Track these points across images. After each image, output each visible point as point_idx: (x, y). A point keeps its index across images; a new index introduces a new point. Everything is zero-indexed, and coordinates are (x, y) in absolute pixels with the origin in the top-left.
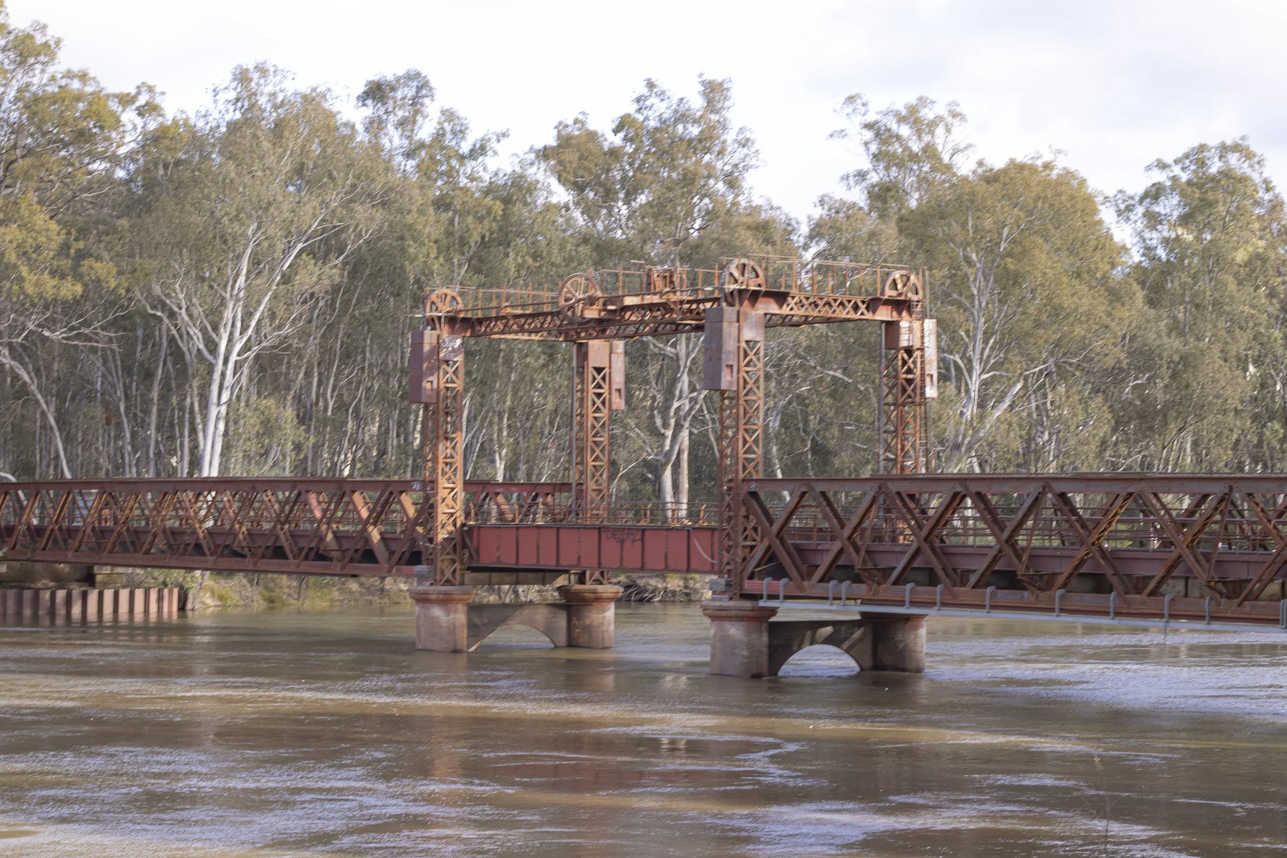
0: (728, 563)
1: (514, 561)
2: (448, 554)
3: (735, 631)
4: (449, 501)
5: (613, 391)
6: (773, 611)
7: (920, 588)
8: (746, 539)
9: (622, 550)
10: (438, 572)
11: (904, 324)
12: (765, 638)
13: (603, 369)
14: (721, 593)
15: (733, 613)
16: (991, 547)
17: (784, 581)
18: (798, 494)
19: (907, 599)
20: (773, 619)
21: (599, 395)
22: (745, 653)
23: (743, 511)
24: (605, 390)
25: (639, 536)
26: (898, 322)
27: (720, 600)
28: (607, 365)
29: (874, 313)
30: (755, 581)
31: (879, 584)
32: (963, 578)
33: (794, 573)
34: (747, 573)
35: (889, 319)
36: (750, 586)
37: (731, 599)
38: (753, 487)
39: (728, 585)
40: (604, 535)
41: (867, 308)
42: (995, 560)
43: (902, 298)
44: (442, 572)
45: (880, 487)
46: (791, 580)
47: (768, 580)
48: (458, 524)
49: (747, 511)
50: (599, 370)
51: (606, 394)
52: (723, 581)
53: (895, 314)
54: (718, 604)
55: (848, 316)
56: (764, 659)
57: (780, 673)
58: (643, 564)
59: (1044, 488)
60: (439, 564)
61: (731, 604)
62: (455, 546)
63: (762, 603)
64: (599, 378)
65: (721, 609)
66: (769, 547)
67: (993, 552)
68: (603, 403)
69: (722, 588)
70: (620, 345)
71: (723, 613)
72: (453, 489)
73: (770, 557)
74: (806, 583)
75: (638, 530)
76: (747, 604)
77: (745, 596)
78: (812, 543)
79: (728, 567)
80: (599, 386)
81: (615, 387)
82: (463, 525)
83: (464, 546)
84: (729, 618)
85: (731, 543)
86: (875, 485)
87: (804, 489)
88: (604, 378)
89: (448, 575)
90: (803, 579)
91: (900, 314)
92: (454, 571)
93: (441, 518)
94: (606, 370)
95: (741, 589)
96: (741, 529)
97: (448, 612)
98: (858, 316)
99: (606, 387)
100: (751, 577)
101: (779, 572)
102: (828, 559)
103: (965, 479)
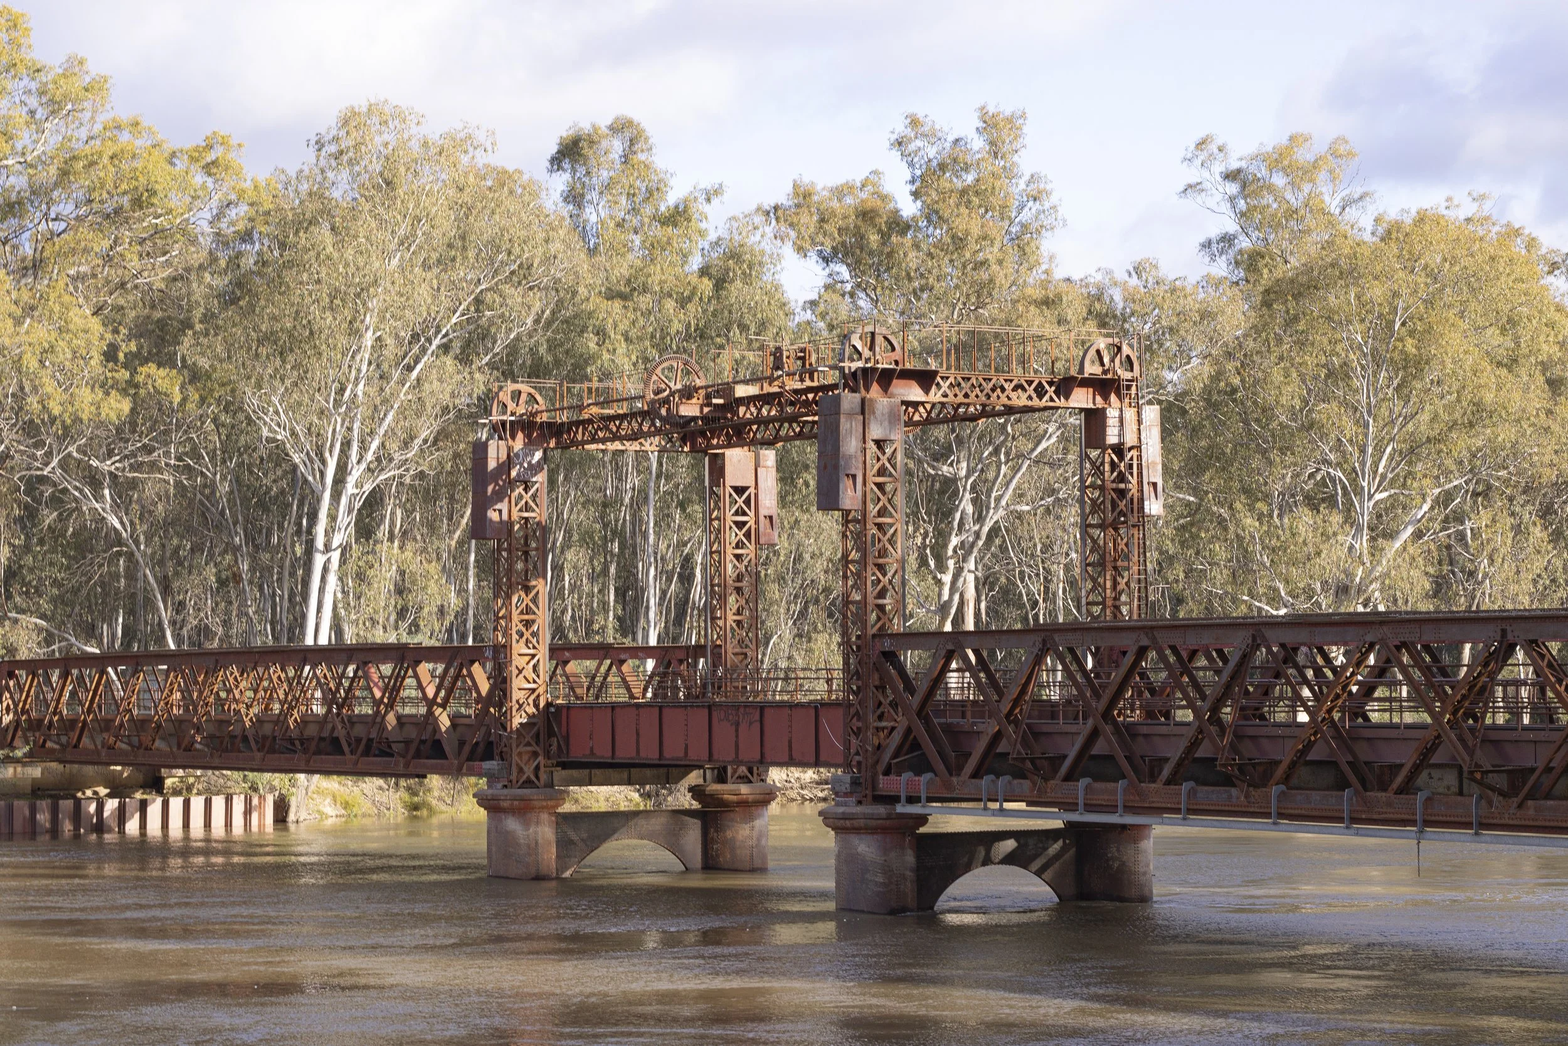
0: (858, 754)
1: (610, 754)
2: (528, 744)
3: (865, 847)
4: (529, 672)
5: (762, 518)
6: (923, 820)
7: (1098, 785)
8: (881, 718)
9: (737, 736)
10: (514, 769)
11: (1112, 413)
12: (910, 858)
13: (747, 488)
14: (846, 795)
15: (862, 823)
16: (1188, 724)
17: (928, 776)
18: (943, 653)
19: (1081, 802)
20: (922, 830)
21: (740, 525)
22: (880, 879)
23: (875, 679)
24: (750, 519)
25: (757, 717)
26: (1103, 411)
27: (845, 804)
28: (753, 484)
29: (1067, 398)
30: (893, 777)
31: (1046, 779)
32: (1151, 769)
33: (940, 767)
34: (881, 768)
35: (1091, 406)
36: (885, 784)
37: (860, 802)
38: (887, 645)
39: (855, 782)
40: (715, 714)
41: (1057, 393)
42: (1194, 744)
43: (1109, 376)
44: (521, 771)
45: (1044, 642)
46: (936, 775)
47: (907, 776)
48: (542, 705)
49: (881, 679)
50: (740, 490)
51: (752, 523)
52: (847, 778)
53: (1098, 399)
54: (841, 810)
55: (1030, 403)
56: (909, 888)
57: (935, 908)
58: (762, 755)
59: (1254, 638)
60: (515, 758)
61: (859, 809)
62: (538, 735)
63: (901, 808)
64: (740, 501)
65: (845, 817)
66: (909, 731)
67: (1190, 732)
68: (748, 535)
69: (846, 787)
70: (769, 456)
71: (848, 823)
72: (533, 656)
73: (910, 743)
74: (955, 779)
75: (755, 707)
76: (881, 810)
77: (879, 799)
78: (965, 723)
79: (857, 758)
80: (740, 512)
81: (763, 512)
82: (549, 705)
83: (551, 733)
84: (857, 830)
85: (860, 724)
86: (1038, 638)
87: (950, 647)
88: (747, 502)
89: (529, 772)
90: (951, 775)
91: (1106, 398)
92: (537, 768)
93: (517, 695)
94: (752, 490)
95: (874, 787)
96: (871, 704)
97: (527, 825)
98: (1044, 402)
99: (752, 514)
100: (887, 772)
101: (921, 766)
102: (981, 745)
103: (1152, 628)
